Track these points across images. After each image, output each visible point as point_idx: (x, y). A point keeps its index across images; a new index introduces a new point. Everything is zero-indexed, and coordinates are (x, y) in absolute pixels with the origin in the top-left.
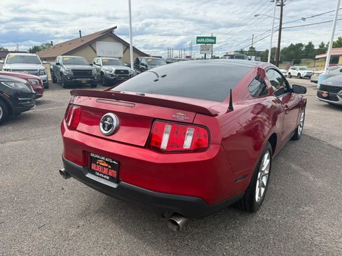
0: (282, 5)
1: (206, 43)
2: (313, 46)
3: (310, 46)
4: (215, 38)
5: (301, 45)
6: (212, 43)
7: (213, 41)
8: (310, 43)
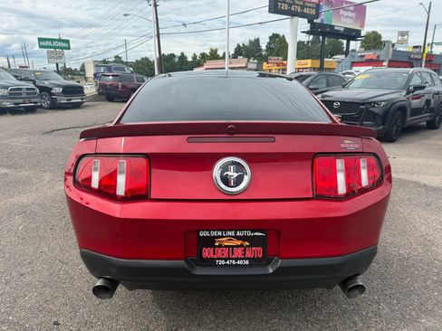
0: (156, 6)
1: (55, 48)
2: (186, 57)
3: (183, 57)
4: (67, 42)
5: (172, 56)
6: (63, 48)
7: (65, 45)
8: (182, 54)
